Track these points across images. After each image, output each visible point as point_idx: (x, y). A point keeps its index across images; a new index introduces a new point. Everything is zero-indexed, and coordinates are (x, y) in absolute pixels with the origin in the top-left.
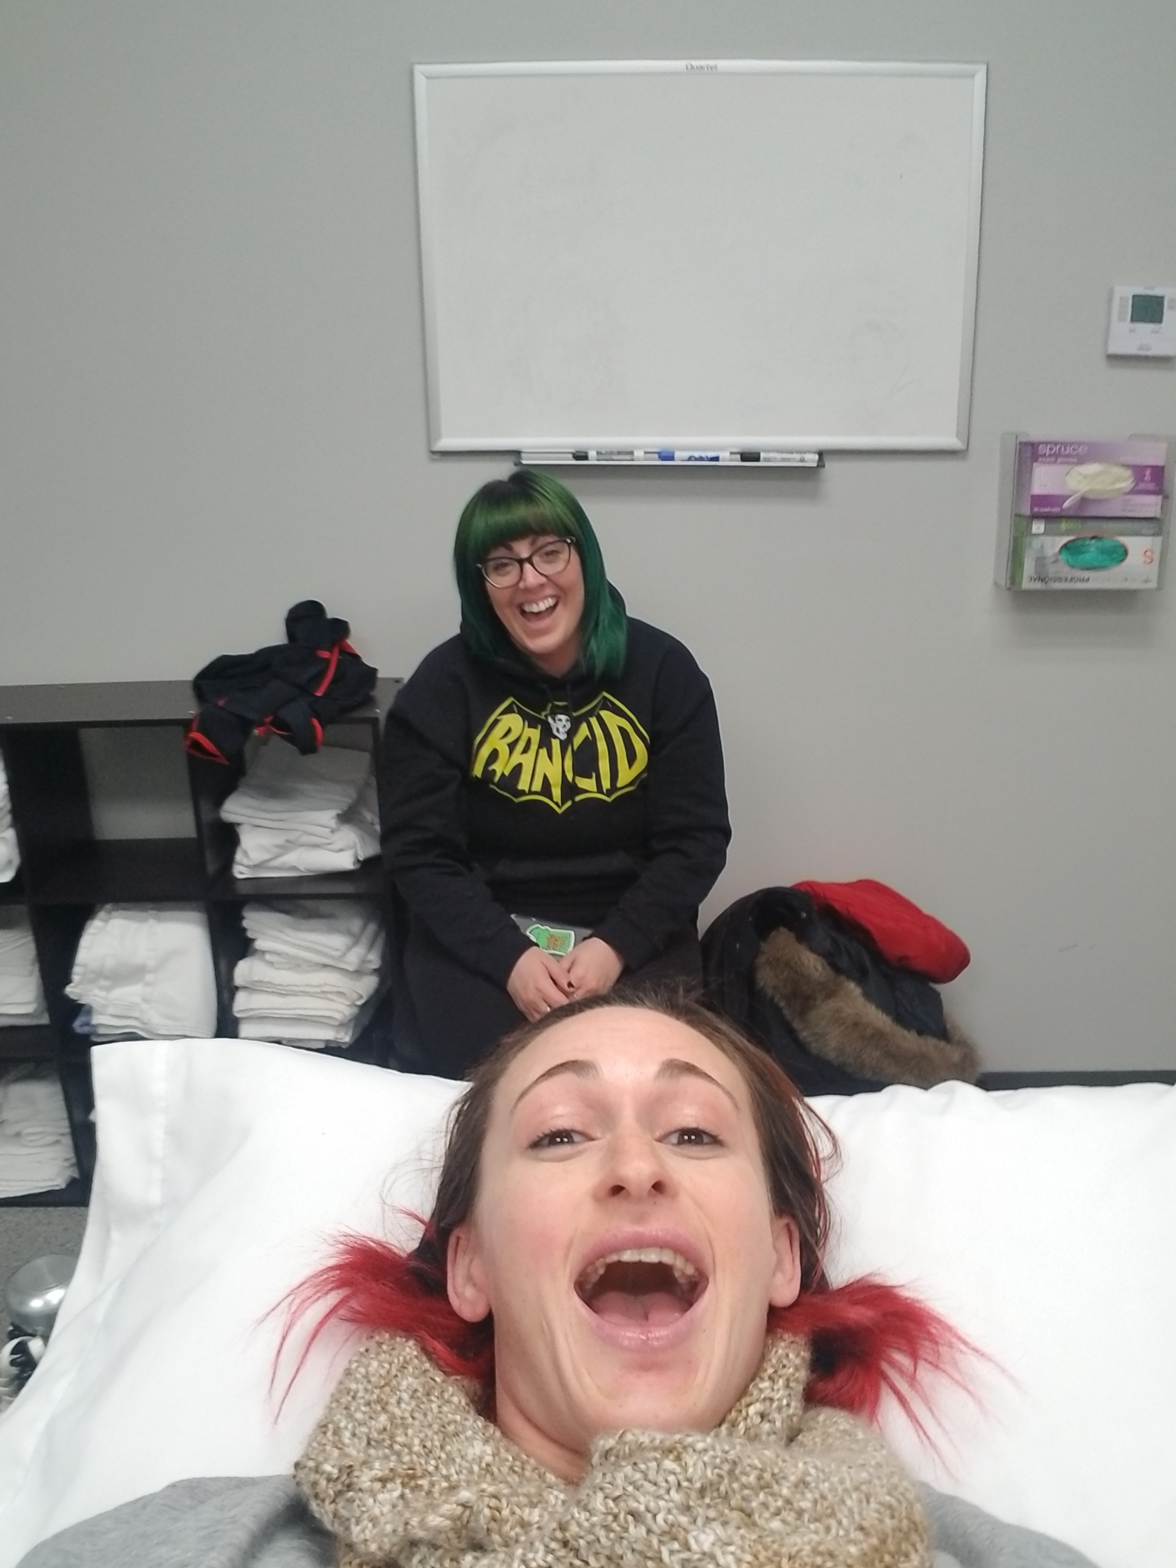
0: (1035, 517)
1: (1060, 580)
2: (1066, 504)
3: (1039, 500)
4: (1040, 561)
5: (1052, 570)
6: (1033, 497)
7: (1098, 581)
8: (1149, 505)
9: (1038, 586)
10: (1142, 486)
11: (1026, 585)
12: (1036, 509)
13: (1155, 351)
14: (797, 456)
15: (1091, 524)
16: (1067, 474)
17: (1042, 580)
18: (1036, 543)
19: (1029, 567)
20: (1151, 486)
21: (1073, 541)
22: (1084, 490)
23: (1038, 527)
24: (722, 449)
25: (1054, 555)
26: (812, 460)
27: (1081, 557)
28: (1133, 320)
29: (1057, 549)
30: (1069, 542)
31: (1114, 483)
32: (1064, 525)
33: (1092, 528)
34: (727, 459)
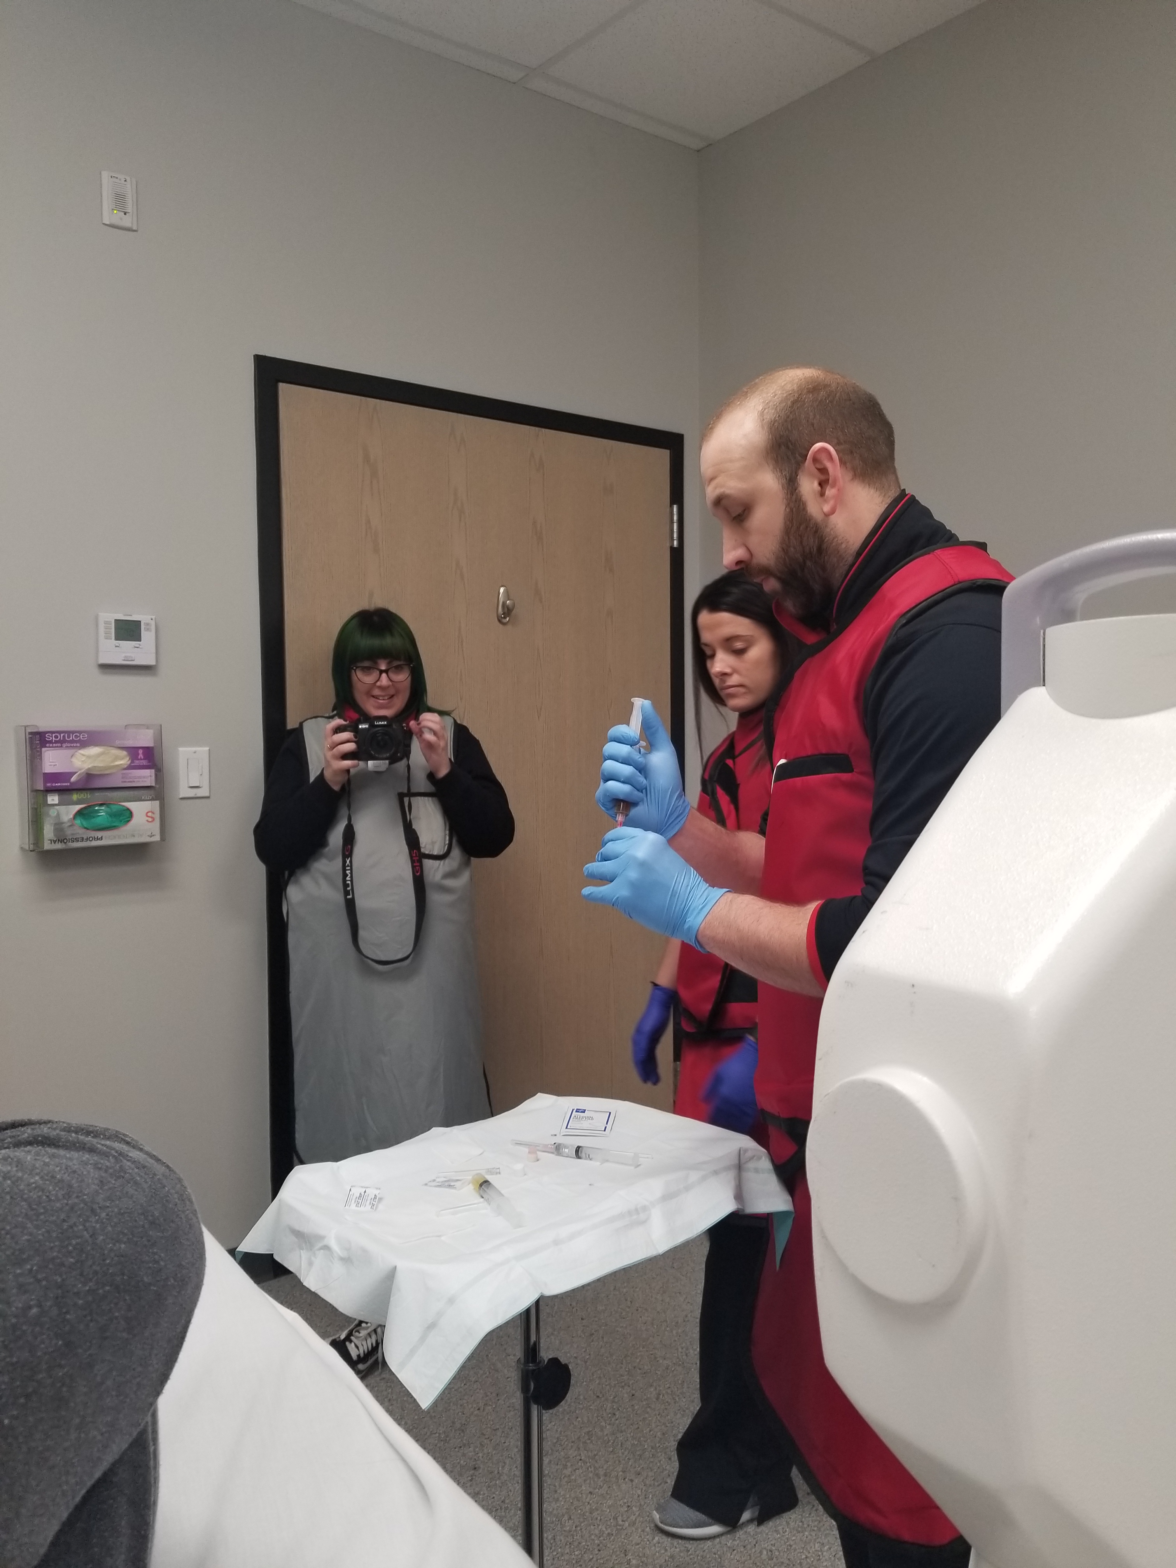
0: (49, 791)
1: (77, 840)
2: (73, 779)
3: (50, 777)
4: (59, 827)
5: (69, 832)
6: (45, 774)
7: (109, 839)
8: (146, 777)
9: (59, 846)
10: (137, 763)
11: (47, 846)
12: (49, 785)
13: (137, 662)
15: (97, 794)
16: (72, 756)
17: (61, 841)
18: (53, 812)
19: (48, 832)
20: (145, 762)
21: (85, 808)
22: (87, 768)
23: (53, 799)
25: (69, 821)
27: (93, 820)
28: (117, 638)
29: (71, 816)
30: (81, 809)
31: (113, 762)
32: (75, 797)
33: (99, 796)
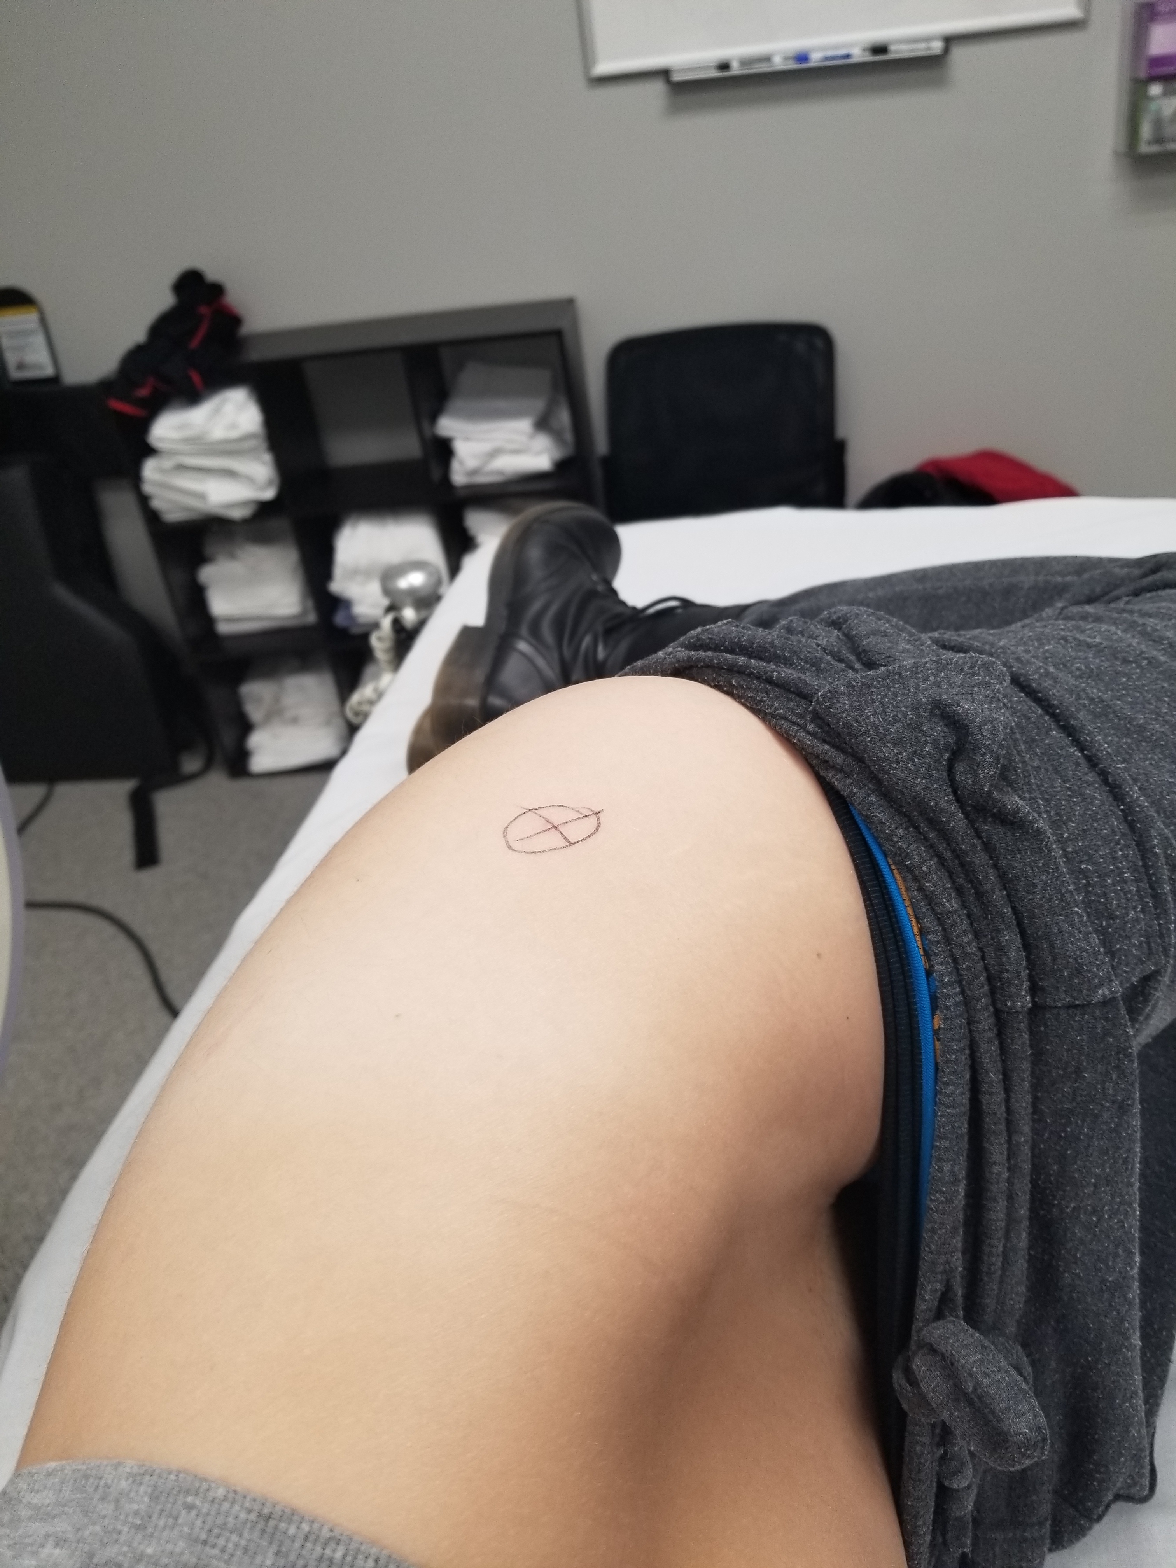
0: (1153, 79)
3: (1157, 61)
4: (1157, 122)
5: (1168, 133)
6: (1151, 59)
9: (1155, 149)
11: (1145, 148)
12: (1153, 71)
14: (923, 45)
17: (1159, 142)
18: (1153, 106)
19: (1146, 130)
23: (1155, 89)
24: (852, 45)
25: (1171, 116)
26: (937, 46)
34: (859, 55)
